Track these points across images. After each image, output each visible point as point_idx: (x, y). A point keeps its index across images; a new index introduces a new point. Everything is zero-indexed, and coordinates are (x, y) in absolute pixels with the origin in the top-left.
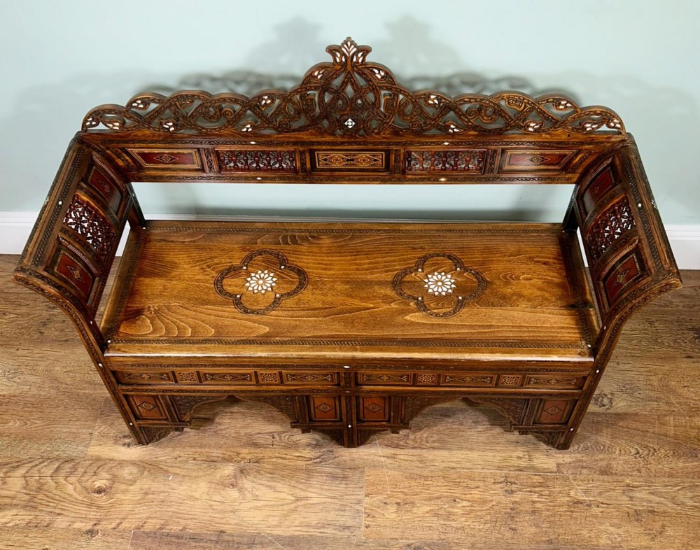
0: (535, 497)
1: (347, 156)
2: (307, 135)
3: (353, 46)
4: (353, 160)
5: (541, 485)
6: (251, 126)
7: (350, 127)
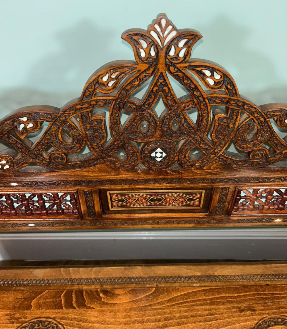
1: (151, 195)
2: (93, 172)
3: (170, 27)
4: (160, 200)
6: (7, 162)
7: (159, 160)
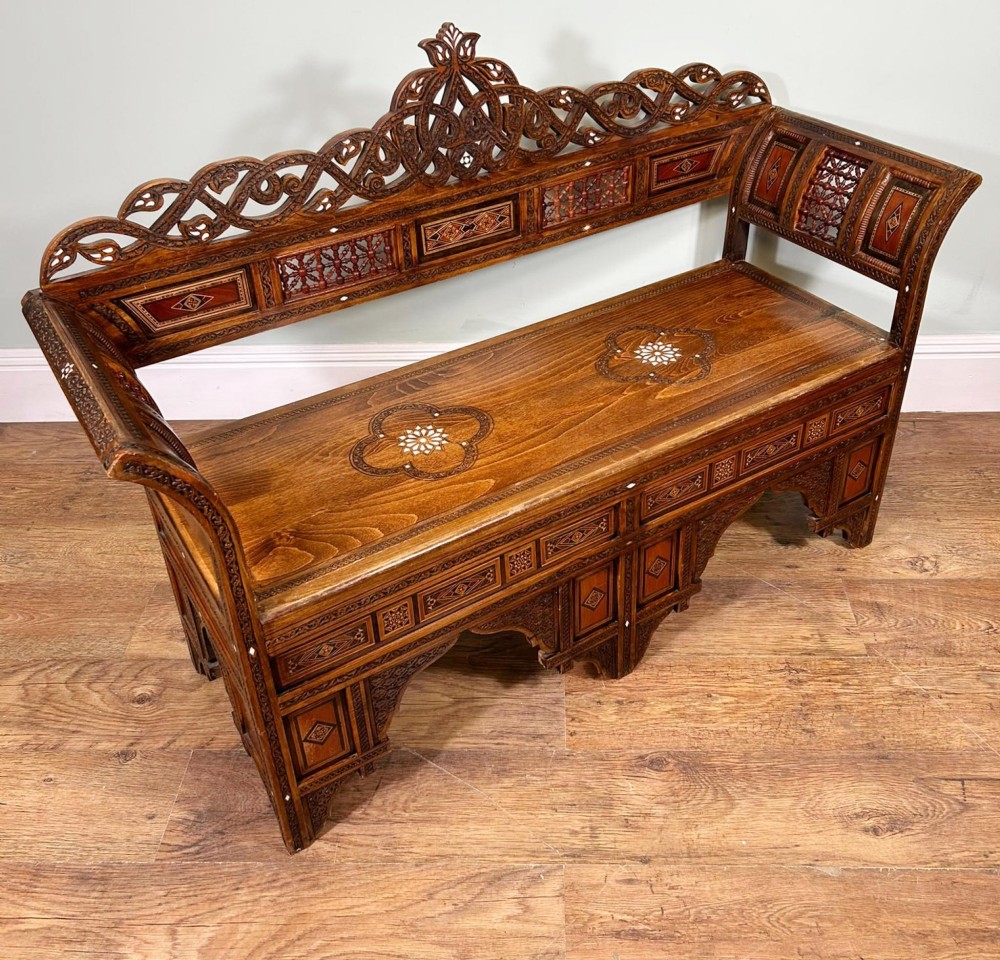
0: (837, 688)
5: (844, 672)
